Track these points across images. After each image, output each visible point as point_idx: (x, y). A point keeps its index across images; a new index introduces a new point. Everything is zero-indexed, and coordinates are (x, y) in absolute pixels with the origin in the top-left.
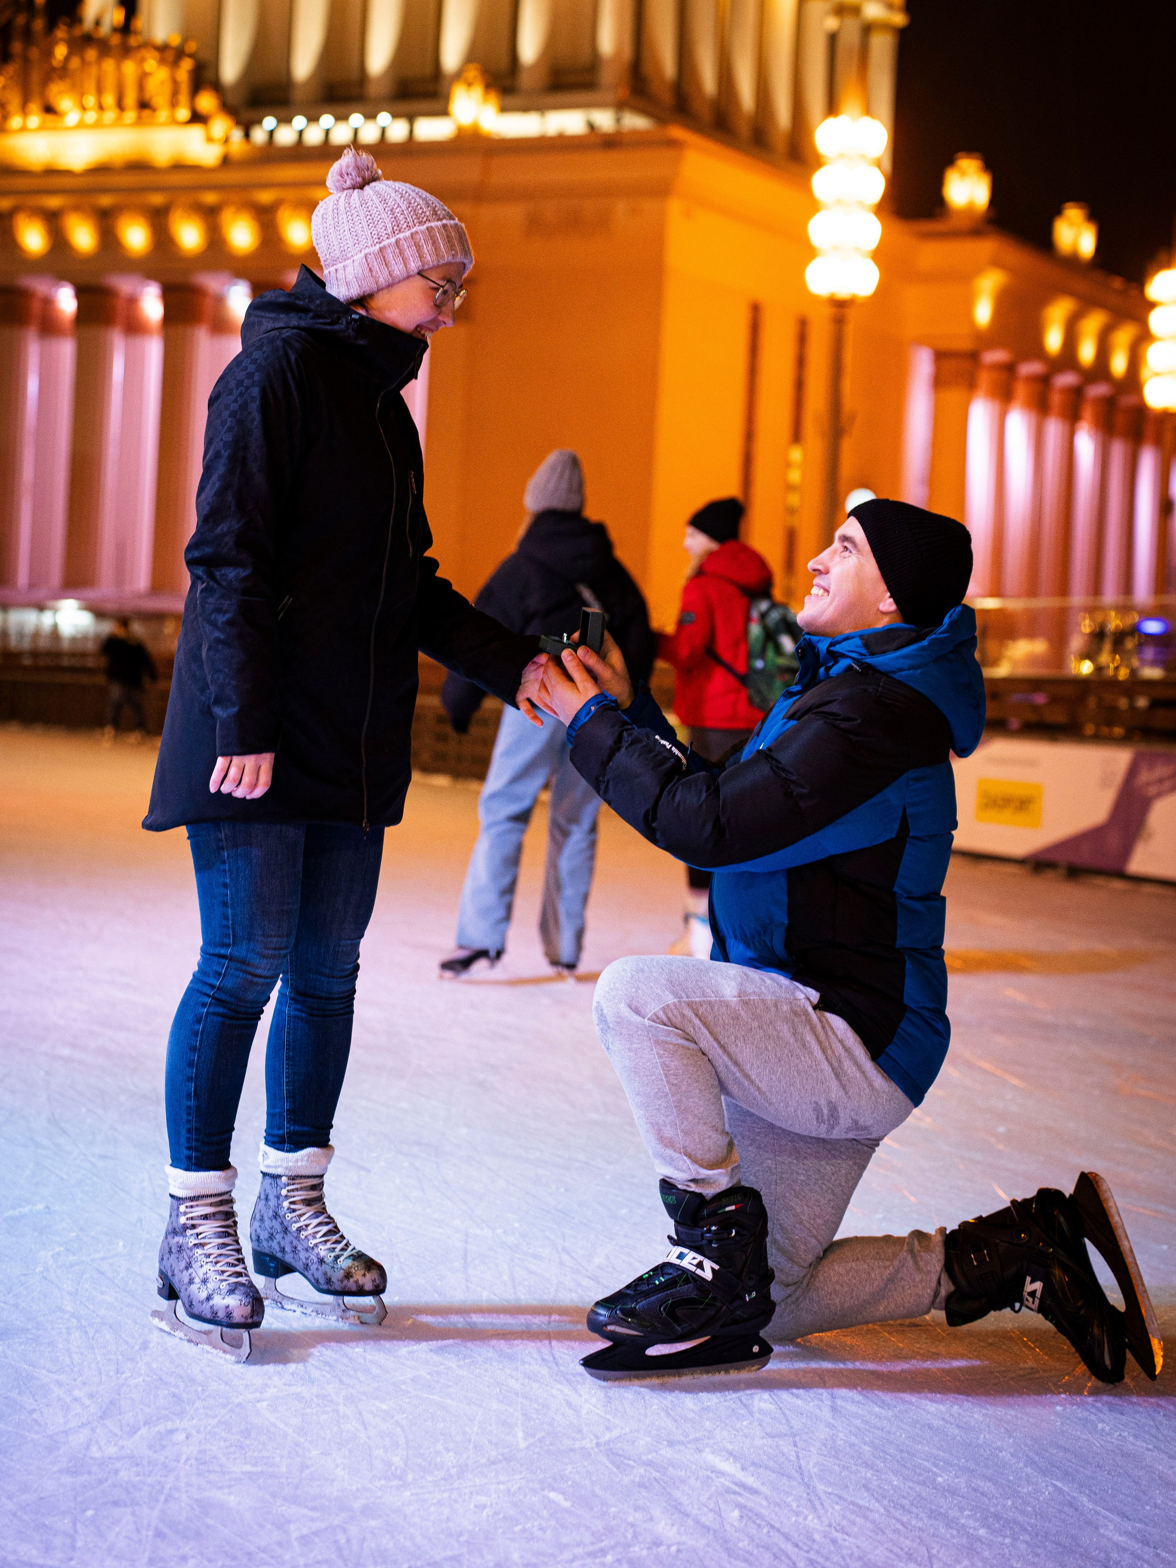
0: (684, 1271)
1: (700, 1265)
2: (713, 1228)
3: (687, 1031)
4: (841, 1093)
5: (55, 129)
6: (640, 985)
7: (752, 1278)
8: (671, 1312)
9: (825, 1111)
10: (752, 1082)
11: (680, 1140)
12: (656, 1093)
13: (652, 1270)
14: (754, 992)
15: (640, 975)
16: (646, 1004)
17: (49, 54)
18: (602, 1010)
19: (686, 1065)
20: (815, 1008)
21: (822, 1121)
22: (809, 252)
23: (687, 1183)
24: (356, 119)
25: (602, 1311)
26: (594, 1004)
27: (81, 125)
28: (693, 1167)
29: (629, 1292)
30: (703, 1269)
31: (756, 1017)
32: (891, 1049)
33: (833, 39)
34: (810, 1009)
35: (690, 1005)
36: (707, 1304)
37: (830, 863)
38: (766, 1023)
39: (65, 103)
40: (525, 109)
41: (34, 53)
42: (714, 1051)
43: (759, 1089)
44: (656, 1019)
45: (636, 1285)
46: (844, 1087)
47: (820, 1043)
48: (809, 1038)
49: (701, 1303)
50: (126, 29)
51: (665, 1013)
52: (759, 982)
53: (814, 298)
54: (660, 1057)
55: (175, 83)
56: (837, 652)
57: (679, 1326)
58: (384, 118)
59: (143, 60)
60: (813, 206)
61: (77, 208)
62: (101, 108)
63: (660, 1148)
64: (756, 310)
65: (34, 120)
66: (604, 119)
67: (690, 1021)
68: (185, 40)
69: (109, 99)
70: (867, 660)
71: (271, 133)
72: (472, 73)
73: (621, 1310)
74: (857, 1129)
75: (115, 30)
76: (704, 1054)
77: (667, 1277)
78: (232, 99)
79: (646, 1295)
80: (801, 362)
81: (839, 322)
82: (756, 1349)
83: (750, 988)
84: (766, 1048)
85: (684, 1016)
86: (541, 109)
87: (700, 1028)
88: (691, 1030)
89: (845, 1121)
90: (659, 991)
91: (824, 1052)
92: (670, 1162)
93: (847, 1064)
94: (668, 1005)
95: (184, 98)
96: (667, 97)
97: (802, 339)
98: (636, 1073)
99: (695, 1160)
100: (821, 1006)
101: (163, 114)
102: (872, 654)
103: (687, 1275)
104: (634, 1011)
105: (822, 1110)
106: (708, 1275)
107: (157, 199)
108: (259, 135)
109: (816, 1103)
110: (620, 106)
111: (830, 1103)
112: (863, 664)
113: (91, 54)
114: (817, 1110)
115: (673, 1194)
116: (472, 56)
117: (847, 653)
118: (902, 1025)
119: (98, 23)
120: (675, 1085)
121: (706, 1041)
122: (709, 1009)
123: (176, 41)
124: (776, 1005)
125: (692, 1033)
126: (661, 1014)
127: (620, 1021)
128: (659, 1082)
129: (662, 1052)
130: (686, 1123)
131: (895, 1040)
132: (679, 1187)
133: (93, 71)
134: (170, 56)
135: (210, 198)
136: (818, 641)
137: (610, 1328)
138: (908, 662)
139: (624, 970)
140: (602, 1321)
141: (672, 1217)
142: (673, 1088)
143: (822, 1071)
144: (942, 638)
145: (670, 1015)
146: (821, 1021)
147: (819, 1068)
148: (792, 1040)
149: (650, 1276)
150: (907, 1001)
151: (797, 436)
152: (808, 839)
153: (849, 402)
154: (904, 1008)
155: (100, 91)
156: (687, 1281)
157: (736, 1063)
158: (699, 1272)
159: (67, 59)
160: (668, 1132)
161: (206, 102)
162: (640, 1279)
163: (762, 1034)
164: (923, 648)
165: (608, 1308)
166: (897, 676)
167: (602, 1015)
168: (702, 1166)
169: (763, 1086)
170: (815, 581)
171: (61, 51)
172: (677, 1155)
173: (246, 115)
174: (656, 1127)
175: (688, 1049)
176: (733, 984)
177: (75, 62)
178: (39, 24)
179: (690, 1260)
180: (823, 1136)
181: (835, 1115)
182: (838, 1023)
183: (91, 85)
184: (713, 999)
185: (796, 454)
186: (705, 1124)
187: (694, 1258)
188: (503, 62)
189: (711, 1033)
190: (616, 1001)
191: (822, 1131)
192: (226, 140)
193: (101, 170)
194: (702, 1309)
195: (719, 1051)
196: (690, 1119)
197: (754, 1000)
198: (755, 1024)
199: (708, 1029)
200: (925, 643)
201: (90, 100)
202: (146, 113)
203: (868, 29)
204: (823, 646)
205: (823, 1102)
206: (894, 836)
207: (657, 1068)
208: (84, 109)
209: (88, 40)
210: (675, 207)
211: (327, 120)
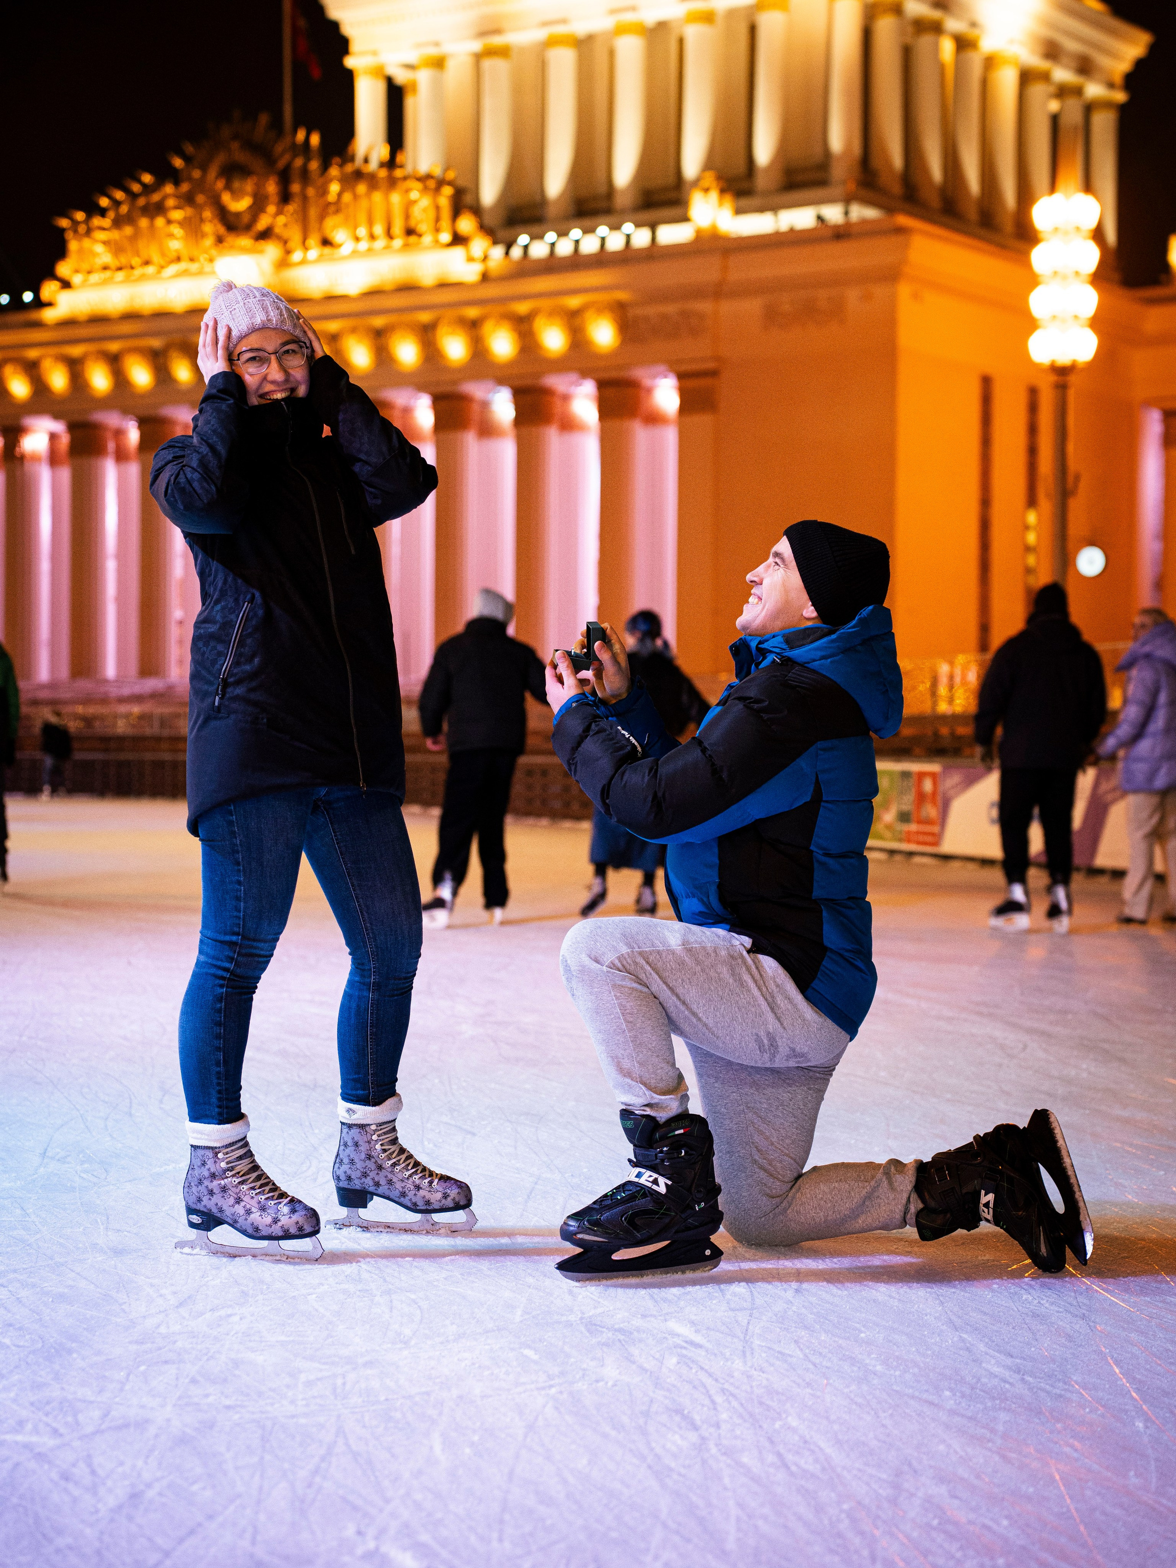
0: (642, 1187)
1: (655, 1182)
2: (665, 1149)
3: (640, 977)
4: (778, 1025)
5: (332, 259)
6: (598, 938)
7: (701, 1191)
8: (631, 1221)
9: (766, 1041)
10: (699, 1019)
11: (637, 1070)
12: (615, 1030)
13: (615, 1188)
14: (696, 941)
15: (598, 930)
16: (604, 954)
17: (324, 192)
18: (566, 961)
19: (640, 1005)
20: (749, 952)
21: (764, 1050)
22: (1031, 324)
23: (642, 1108)
24: (603, 230)
25: (572, 1223)
26: (561, 958)
27: (355, 253)
28: (648, 1093)
29: (595, 1206)
30: (658, 1185)
31: (698, 962)
32: (816, 984)
33: (1055, 120)
34: (745, 953)
35: (641, 954)
36: (663, 1214)
37: (756, 826)
38: (707, 966)
39: (340, 235)
40: (761, 210)
41: (311, 192)
42: (665, 994)
43: (705, 1025)
44: (612, 966)
45: (601, 1201)
46: (778, 1019)
47: (755, 981)
48: (746, 977)
49: (657, 1213)
50: (391, 164)
51: (620, 961)
52: (700, 934)
53: (1037, 367)
54: (617, 998)
55: (438, 208)
56: (764, 649)
57: (638, 1232)
58: (628, 227)
59: (407, 191)
60: (1033, 281)
61: (354, 330)
62: (372, 237)
63: (620, 1078)
64: (986, 382)
65: (313, 253)
66: (833, 213)
67: (642, 968)
68: (446, 169)
69: (379, 229)
70: (786, 654)
71: (526, 247)
72: (709, 179)
73: (588, 1221)
74: (796, 1056)
75: (382, 165)
76: (655, 997)
77: (627, 1193)
78: (489, 220)
79: (609, 1208)
80: (1032, 429)
81: (1062, 388)
82: (708, 1252)
83: (692, 939)
84: (710, 989)
85: (636, 963)
86: (774, 209)
87: (651, 974)
88: (642, 976)
89: (783, 1050)
90: (615, 943)
91: (760, 989)
92: (629, 1090)
93: (779, 999)
94: (622, 955)
95: (445, 222)
96: (897, 189)
97: (1033, 408)
98: (597, 1013)
99: (649, 1088)
100: (755, 949)
101: (427, 239)
102: (792, 648)
103: (645, 1191)
104: (594, 960)
105: (762, 1041)
106: (662, 1189)
107: (425, 317)
108: (516, 252)
109: (757, 1035)
110: (847, 200)
111: (768, 1033)
112: (783, 657)
113: (361, 188)
114: (758, 1040)
115: (630, 1119)
116: (709, 165)
117: (771, 649)
118: (824, 963)
119: (366, 160)
120: (631, 1022)
121: (657, 985)
122: (658, 957)
123: (437, 171)
124: (715, 951)
125: (645, 979)
126: (617, 962)
127: (583, 970)
128: (617, 1020)
129: (619, 994)
130: (641, 1055)
131: (819, 975)
132: (637, 1112)
133: (364, 203)
134: (432, 184)
135: (472, 313)
136: (751, 640)
137: (580, 1236)
138: (820, 654)
139: (584, 928)
140: (573, 1231)
141: (631, 1141)
142: (629, 1024)
143: (759, 1005)
144: (852, 632)
145: (625, 963)
146: (755, 963)
147: (756, 1003)
148: (731, 981)
149: (613, 1193)
150: (826, 943)
151: (1032, 501)
152: (734, 807)
153: (1073, 464)
154: (825, 949)
155: (370, 223)
156: (644, 1195)
157: (684, 1003)
158: (655, 1187)
159: (340, 195)
160: (626, 1064)
161: (466, 224)
162: (606, 1196)
163: (705, 976)
164: (833, 641)
165: (577, 1220)
166: (809, 665)
167: (566, 966)
168: (655, 1092)
169: (710, 1022)
170: (752, 591)
171: (334, 188)
172: (634, 1083)
173: (502, 234)
174: (616, 1060)
175: (641, 992)
176: (678, 935)
177: (347, 197)
178: (314, 165)
179: (646, 1178)
180: (768, 1065)
181: (775, 1044)
182: (769, 963)
183: (362, 217)
184: (661, 948)
185: (1032, 518)
186: (658, 1056)
187: (651, 1176)
188: (740, 166)
189: (660, 977)
190: (578, 952)
191: (762, 1060)
192: (485, 258)
193: (373, 293)
194: (658, 1218)
195: (669, 993)
196: (645, 1052)
197: (696, 947)
198: (698, 968)
199: (657, 973)
200: (834, 636)
201: (362, 231)
202: (413, 239)
203: (1089, 109)
204: (753, 645)
205: (762, 1034)
206: (808, 800)
207: (615, 1008)
208: (357, 239)
209: (359, 175)
210: (904, 290)
211: (576, 233)
